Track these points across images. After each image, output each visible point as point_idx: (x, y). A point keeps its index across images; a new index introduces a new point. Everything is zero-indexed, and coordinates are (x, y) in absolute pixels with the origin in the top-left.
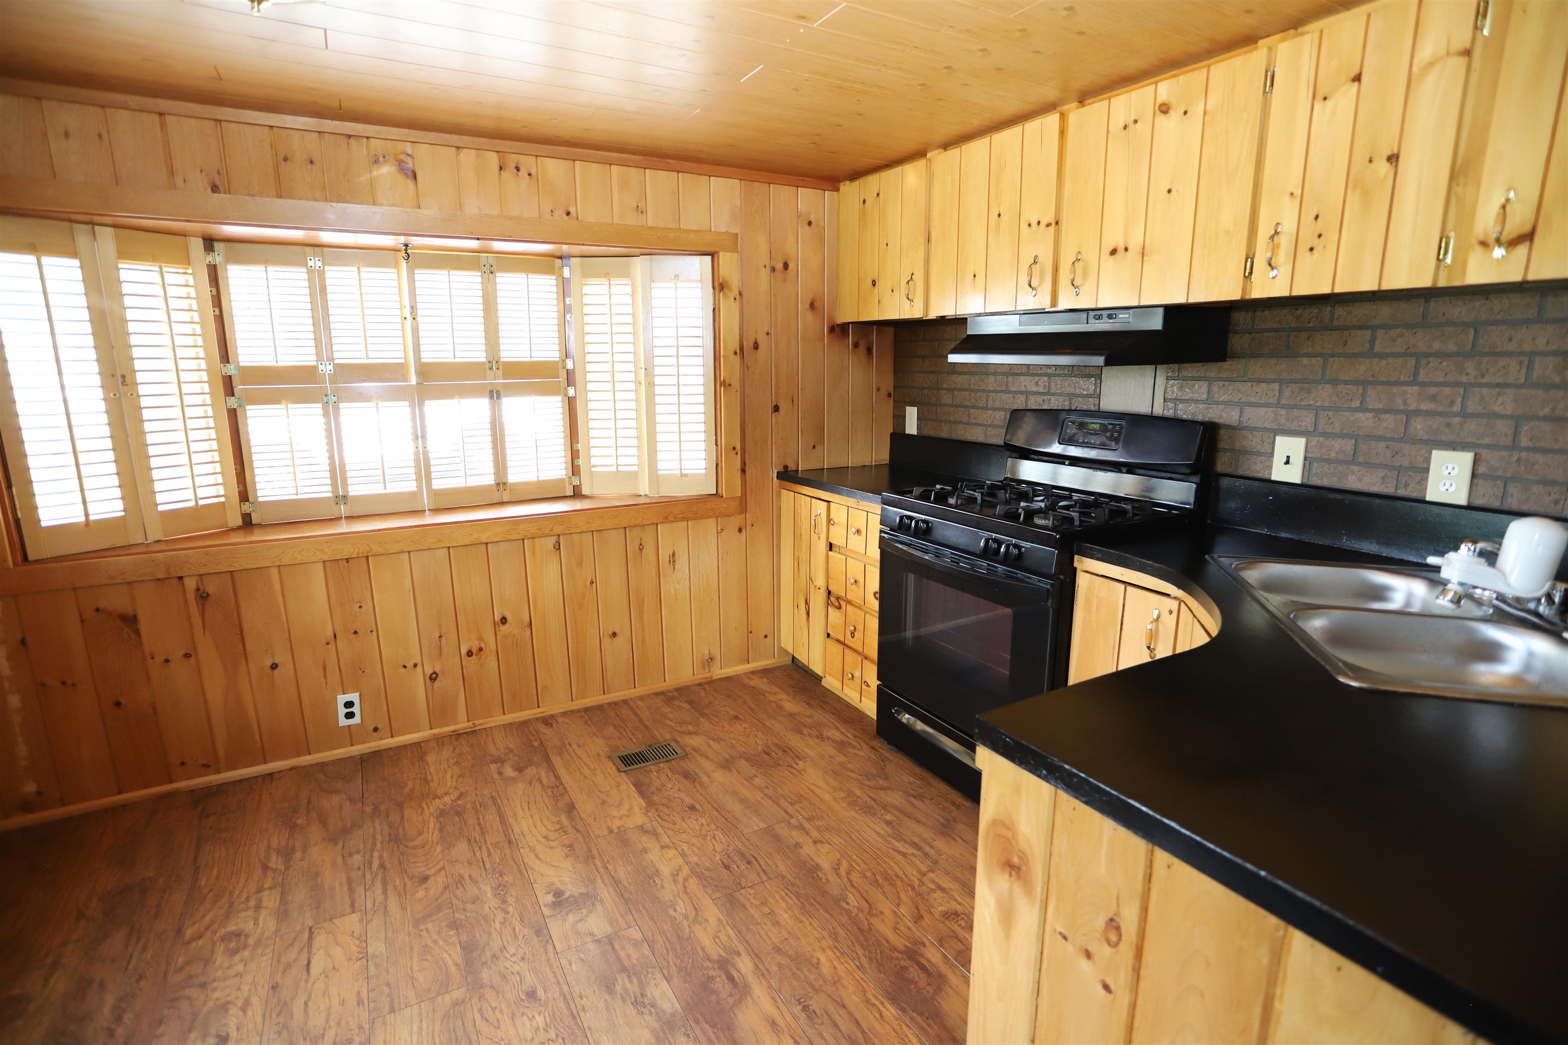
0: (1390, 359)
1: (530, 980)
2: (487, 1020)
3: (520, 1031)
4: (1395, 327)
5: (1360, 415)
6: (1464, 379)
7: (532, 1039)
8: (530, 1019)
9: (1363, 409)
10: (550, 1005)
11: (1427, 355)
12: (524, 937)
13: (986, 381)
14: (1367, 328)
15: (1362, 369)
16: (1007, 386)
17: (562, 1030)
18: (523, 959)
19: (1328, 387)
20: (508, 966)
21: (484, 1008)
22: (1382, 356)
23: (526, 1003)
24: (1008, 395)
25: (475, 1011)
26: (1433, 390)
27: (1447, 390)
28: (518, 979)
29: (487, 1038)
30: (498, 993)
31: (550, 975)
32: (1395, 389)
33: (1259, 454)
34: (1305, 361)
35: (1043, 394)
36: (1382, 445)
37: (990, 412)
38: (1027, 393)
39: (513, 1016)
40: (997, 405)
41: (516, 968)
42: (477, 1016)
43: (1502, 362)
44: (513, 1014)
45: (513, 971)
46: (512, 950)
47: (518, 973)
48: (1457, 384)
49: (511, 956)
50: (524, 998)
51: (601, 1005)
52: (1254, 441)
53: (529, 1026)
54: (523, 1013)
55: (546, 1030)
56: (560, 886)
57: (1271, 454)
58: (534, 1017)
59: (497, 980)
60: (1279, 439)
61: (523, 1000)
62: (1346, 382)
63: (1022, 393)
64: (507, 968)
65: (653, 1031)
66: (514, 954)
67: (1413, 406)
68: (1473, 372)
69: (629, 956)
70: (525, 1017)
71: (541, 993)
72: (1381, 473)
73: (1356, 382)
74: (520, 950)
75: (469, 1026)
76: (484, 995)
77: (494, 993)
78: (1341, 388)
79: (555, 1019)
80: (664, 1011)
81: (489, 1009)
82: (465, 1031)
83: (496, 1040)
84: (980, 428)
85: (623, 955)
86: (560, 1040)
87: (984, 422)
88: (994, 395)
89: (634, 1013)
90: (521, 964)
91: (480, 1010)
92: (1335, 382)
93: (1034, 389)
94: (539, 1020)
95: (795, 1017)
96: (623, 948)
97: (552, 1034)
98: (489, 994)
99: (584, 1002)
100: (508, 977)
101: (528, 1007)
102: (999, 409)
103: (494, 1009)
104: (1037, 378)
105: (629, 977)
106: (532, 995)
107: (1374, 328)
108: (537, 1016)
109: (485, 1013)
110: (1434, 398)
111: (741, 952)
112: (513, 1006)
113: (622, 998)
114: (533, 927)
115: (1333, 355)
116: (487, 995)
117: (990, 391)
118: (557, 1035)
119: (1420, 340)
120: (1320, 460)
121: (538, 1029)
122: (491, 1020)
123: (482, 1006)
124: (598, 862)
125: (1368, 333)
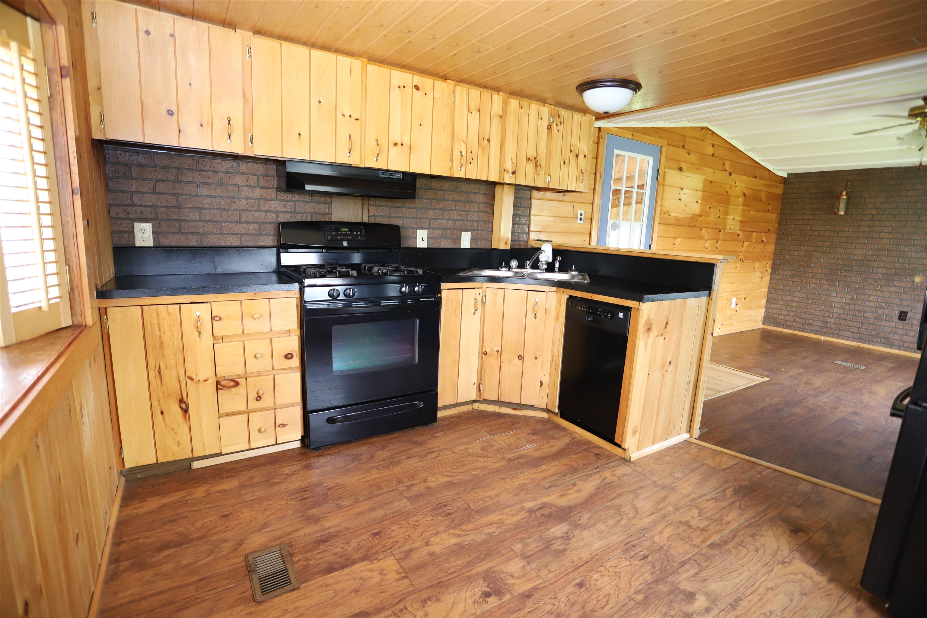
0: (449, 202)
1: (570, 589)
2: (607, 602)
3: (607, 583)
4: (450, 191)
5: (442, 221)
6: (466, 209)
7: (608, 576)
8: (597, 581)
9: (443, 219)
10: (584, 574)
11: (458, 201)
12: (536, 604)
13: (237, 203)
14: (442, 190)
15: (441, 205)
16: (259, 207)
17: (597, 565)
18: (555, 598)
19: (432, 211)
20: (564, 604)
21: (600, 607)
22: (447, 201)
23: (588, 585)
24: (260, 213)
25: (604, 610)
26: (460, 213)
27: (463, 213)
28: (572, 595)
29: (618, 597)
30: (586, 603)
31: (562, 580)
32: (451, 212)
33: (411, 238)
34: (424, 201)
35: (291, 212)
36: (449, 231)
37: (244, 225)
38: (277, 212)
39: (599, 590)
40: (250, 219)
41: (564, 599)
42: (607, 608)
43: (474, 204)
44: (597, 590)
45: (566, 600)
46: (549, 607)
47: (567, 597)
48: (465, 211)
49: (554, 605)
50: (584, 588)
51: (575, 552)
52: (409, 233)
53: (601, 580)
54: (594, 585)
55: (601, 572)
56: (477, 596)
57: (416, 238)
58: (595, 580)
59: (576, 607)
60: (418, 231)
61: (586, 588)
62: (438, 209)
63: (273, 212)
64: (566, 604)
65: (582, 531)
66: (553, 604)
67: (456, 218)
68: (468, 207)
69: (537, 547)
70: (596, 584)
71: (577, 581)
72: (449, 241)
73: (440, 209)
74: (548, 602)
75: (615, 610)
76: (591, 610)
77: (587, 605)
78: (436, 211)
79: (592, 570)
80: (569, 529)
81: (599, 603)
82: (620, 610)
83: (617, 592)
84: (234, 236)
85: (535, 550)
86: (603, 564)
87: (238, 232)
88: (247, 213)
89: (574, 539)
90: (559, 598)
91: (602, 608)
92: (434, 209)
93: (283, 209)
94: (595, 576)
95: (556, 490)
96: (531, 550)
97: (600, 569)
98: (589, 607)
99: (575, 559)
100: (572, 601)
101: (590, 584)
102: (253, 223)
103: (598, 601)
104: (285, 203)
105: (551, 545)
106: (581, 585)
107: (444, 191)
108: (594, 578)
109: (603, 604)
110: (460, 215)
111: (522, 505)
112: (592, 592)
113: (567, 545)
114: (525, 601)
115: (433, 199)
116: (591, 608)
117: (242, 210)
118: (601, 566)
119: (456, 196)
120: (432, 238)
121: (601, 575)
122: (606, 600)
123: (599, 608)
124: (444, 579)
125: (442, 192)
